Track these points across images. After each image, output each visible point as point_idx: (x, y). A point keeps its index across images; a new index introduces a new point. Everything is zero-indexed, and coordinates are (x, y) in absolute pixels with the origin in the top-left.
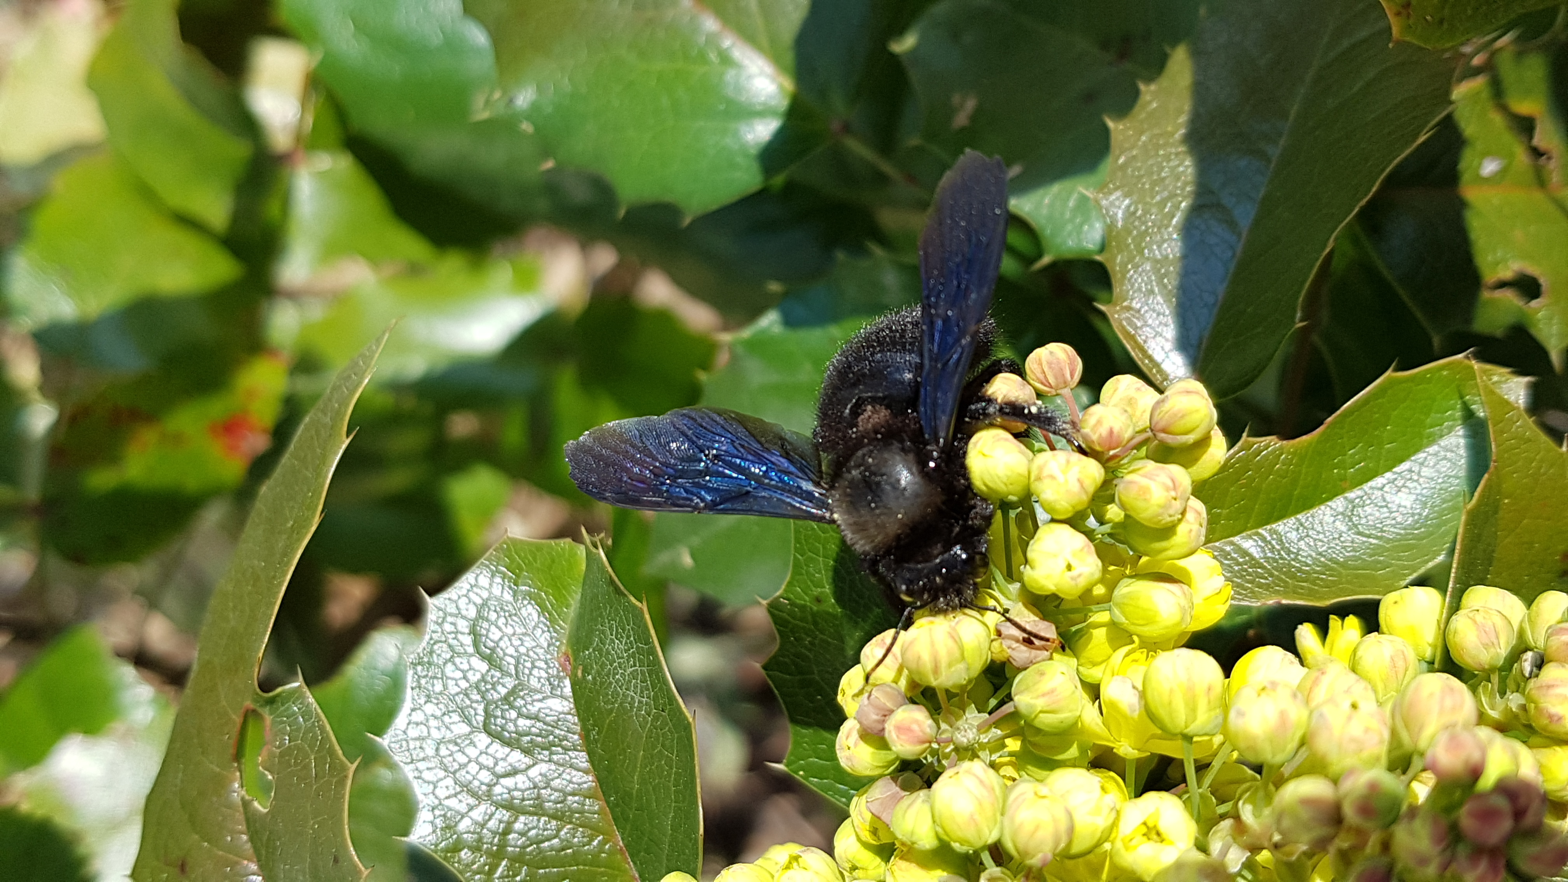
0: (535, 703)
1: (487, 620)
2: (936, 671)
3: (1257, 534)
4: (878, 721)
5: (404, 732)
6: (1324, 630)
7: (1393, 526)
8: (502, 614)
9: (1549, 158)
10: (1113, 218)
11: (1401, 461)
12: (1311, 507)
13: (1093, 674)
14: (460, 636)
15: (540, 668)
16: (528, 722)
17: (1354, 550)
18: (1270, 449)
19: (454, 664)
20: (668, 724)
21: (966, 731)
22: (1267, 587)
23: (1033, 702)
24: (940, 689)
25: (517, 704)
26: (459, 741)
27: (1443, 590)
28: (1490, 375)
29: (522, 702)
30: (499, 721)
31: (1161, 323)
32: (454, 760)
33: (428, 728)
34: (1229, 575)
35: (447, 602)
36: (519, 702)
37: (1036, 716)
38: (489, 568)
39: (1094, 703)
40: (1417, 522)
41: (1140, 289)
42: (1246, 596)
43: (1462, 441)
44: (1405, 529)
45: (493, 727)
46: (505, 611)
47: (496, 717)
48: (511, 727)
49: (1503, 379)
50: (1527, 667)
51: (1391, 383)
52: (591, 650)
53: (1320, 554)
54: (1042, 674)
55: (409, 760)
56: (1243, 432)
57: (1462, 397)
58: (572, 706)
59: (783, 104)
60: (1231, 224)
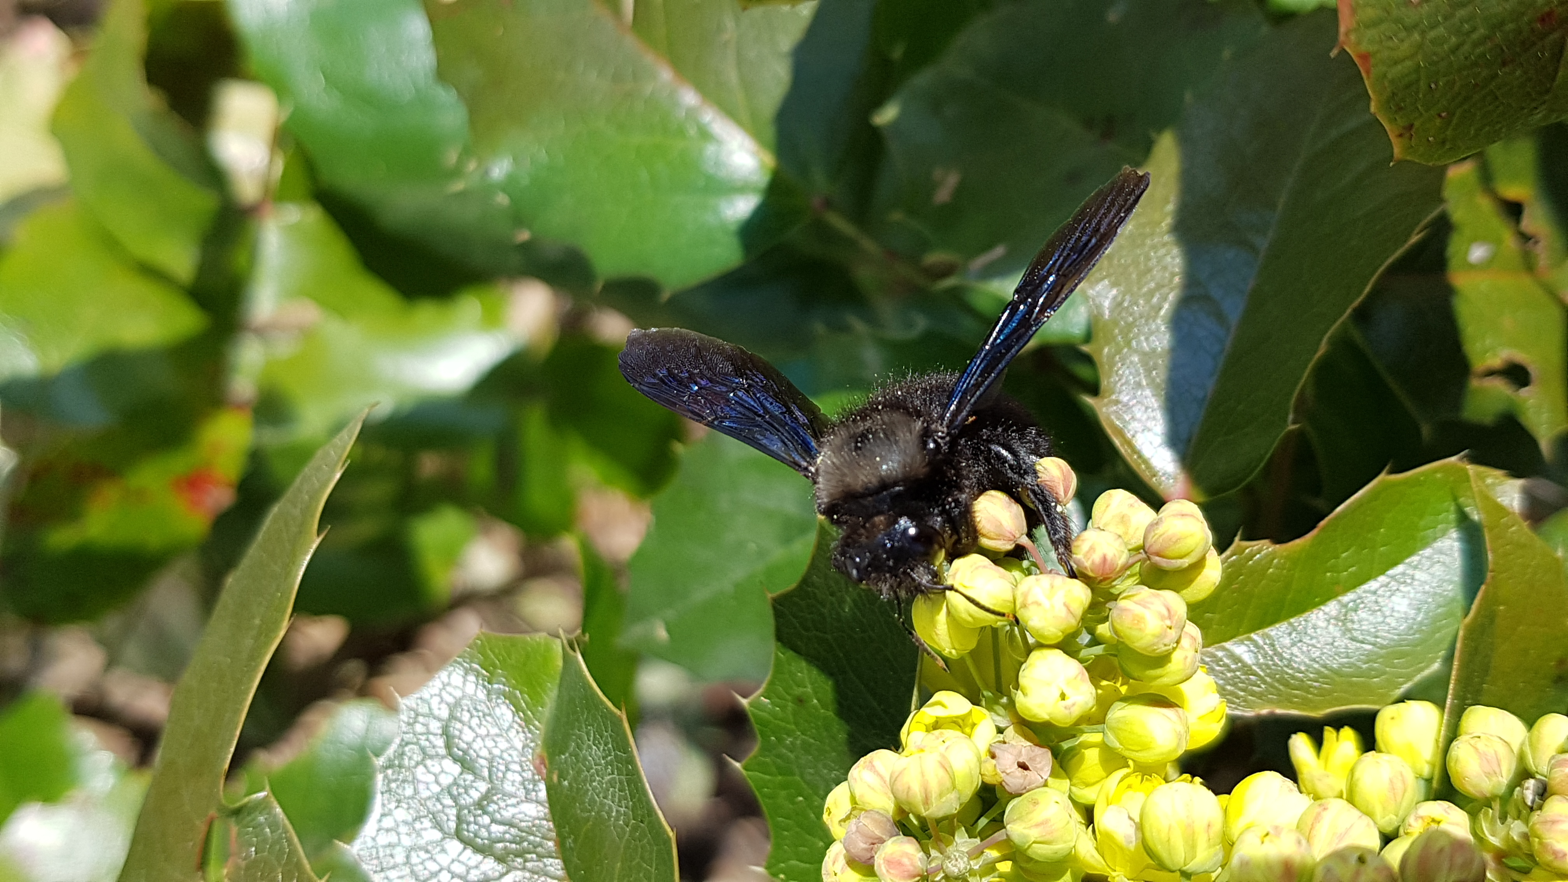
0: (509, 808)
1: (461, 721)
2: (926, 801)
3: (1250, 639)
4: (866, 850)
5: (374, 839)
6: (1318, 742)
7: (1388, 632)
8: (475, 713)
9: (1536, 242)
10: (1099, 307)
11: (1395, 564)
12: (1303, 611)
13: (1087, 795)
14: (431, 737)
15: (514, 772)
16: (502, 828)
17: (1347, 657)
18: (1263, 553)
19: (425, 766)
20: (647, 836)
21: (957, 860)
22: (1260, 696)
23: (1026, 832)
24: (931, 819)
25: (490, 809)
26: (430, 848)
27: (1441, 704)
28: (1483, 479)
29: (496, 807)
30: (473, 827)
31: (1148, 418)
32: (425, 869)
33: (398, 834)
34: (1221, 682)
35: (419, 701)
36: (492, 808)
37: (1029, 847)
38: (462, 666)
39: (1088, 827)
40: (1410, 628)
41: (1127, 382)
42: (1239, 705)
43: (1457, 545)
44: (1399, 635)
45: (466, 833)
46: (478, 711)
47: (468, 824)
48: (484, 833)
49: (1497, 481)
50: (1529, 796)
51: (1386, 487)
52: (567, 755)
53: (1314, 660)
54: (1036, 803)
55: (378, 869)
56: (1235, 536)
57: (1455, 499)
58: (547, 810)
59: (762, 179)
60: (1220, 317)
